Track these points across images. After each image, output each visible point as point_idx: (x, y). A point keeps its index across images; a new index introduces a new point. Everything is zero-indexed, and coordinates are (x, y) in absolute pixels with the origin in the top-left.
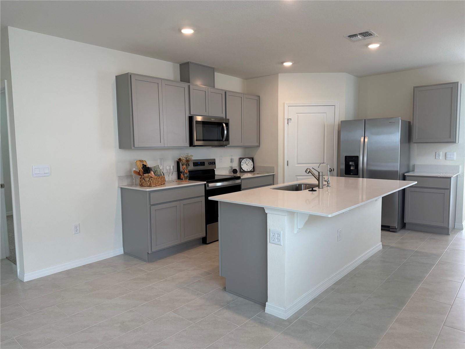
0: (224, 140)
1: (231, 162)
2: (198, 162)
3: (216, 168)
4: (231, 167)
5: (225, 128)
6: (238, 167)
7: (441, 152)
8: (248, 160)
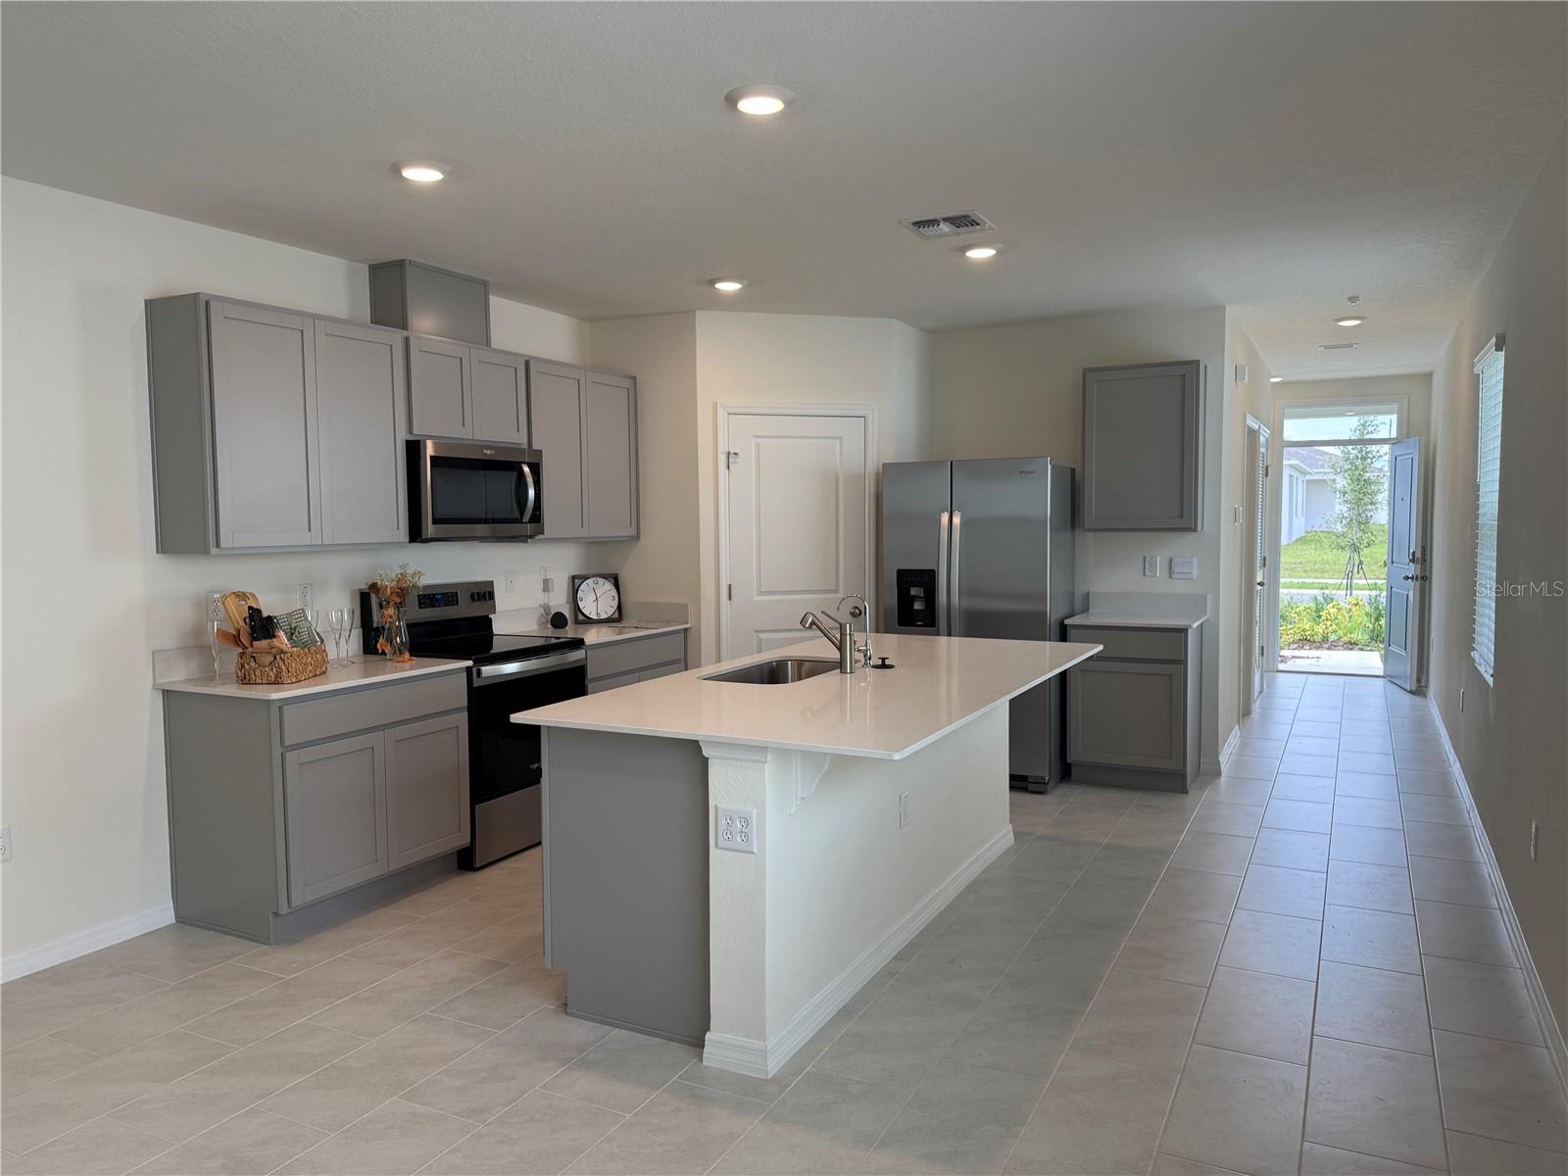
0: (526, 518)
1: (544, 590)
2: (434, 595)
3: (494, 613)
4: (546, 608)
5: (530, 480)
6: (568, 605)
7: (1158, 558)
8: (601, 581)
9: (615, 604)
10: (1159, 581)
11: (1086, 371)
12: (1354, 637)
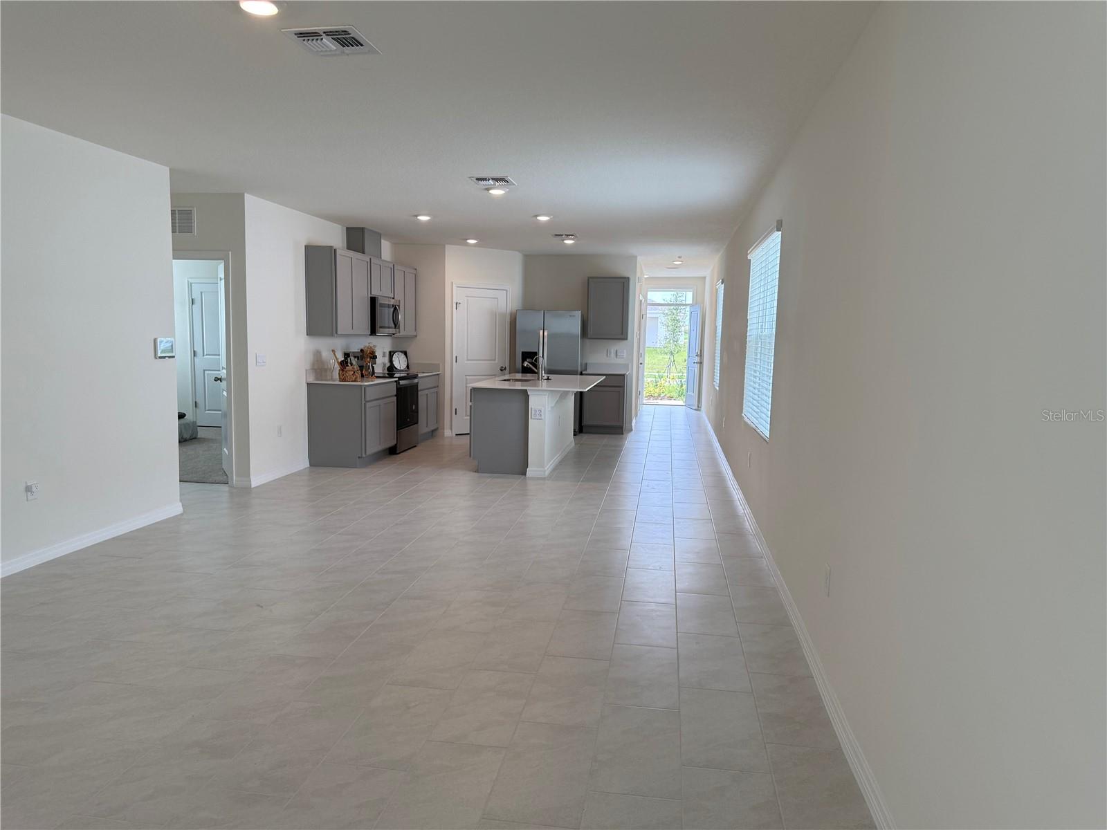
6: (389, 363)
7: (612, 350)
8: (400, 353)
9: (406, 363)
10: (612, 359)
11: (589, 278)
12: (672, 394)
